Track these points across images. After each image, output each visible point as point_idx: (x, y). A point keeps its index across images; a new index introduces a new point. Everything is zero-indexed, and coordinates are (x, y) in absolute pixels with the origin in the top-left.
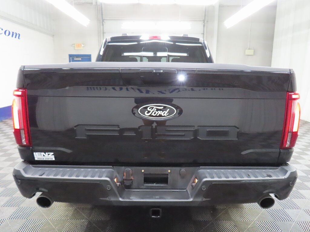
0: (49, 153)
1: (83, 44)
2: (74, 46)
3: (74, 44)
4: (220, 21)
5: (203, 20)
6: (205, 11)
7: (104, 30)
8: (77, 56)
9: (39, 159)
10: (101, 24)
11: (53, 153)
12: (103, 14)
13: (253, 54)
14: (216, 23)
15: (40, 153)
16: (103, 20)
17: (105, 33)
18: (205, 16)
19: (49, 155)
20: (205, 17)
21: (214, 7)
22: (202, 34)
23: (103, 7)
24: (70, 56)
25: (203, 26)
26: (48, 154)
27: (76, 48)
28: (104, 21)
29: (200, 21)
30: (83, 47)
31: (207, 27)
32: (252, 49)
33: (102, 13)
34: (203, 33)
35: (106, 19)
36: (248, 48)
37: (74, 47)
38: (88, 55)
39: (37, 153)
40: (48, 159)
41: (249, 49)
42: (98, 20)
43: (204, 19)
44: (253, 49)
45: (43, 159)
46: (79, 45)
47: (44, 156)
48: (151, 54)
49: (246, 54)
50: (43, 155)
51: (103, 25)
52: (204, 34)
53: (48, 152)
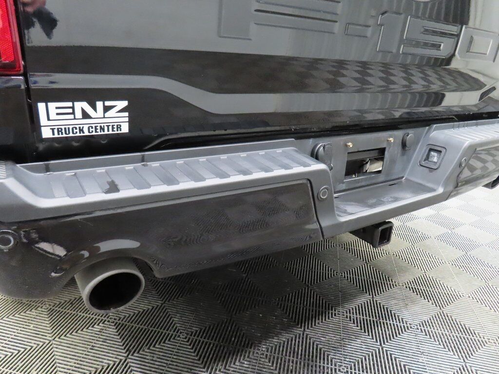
0: (108, 103)
9: (60, 131)
11: (125, 104)
15: (70, 104)
19: (108, 114)
26: (107, 109)
39: (52, 106)
40: (102, 129)
45: (81, 130)
47: (85, 115)
50: (79, 114)
53: (103, 100)
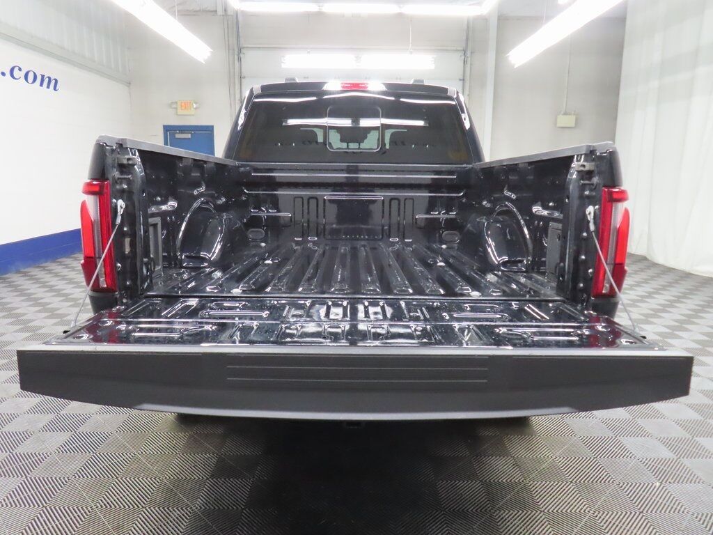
1: (196, 103)
2: (174, 106)
3: (176, 103)
4: (501, 50)
5: (462, 49)
6: (468, 27)
7: (242, 71)
8: (183, 129)
10: (236, 57)
12: (240, 35)
13: (573, 125)
14: (491, 55)
16: (240, 50)
17: (244, 77)
18: (467, 39)
20: (467, 44)
21: (486, 19)
22: (460, 80)
23: (240, 19)
24: (167, 129)
25: (463, 62)
27: (180, 112)
28: (243, 51)
29: (457, 50)
30: (196, 109)
31: (471, 64)
32: (570, 114)
33: (238, 32)
34: (462, 78)
35: (245, 46)
36: (562, 113)
37: (176, 108)
38: (208, 127)
41: (565, 114)
42: (229, 50)
43: (464, 46)
44: (574, 114)
46: (186, 105)
48: (346, 122)
49: (559, 125)
51: (240, 60)
52: (464, 80)
